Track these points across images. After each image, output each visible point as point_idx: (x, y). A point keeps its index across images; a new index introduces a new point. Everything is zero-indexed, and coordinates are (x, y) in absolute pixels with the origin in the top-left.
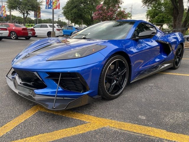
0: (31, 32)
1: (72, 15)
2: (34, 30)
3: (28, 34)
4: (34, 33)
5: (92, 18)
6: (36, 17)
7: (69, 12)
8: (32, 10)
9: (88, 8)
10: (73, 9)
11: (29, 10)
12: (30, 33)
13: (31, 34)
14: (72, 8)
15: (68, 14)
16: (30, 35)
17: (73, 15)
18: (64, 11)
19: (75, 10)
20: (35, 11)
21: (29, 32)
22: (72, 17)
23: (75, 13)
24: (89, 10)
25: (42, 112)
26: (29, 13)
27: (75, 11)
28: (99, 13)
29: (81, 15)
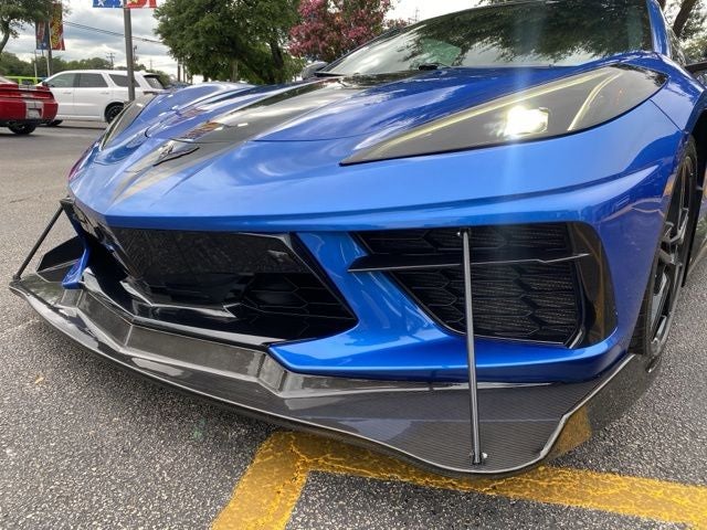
0: (40, 104)
1: (197, 37)
2: (51, 95)
3: (25, 112)
4: (51, 108)
5: (277, 52)
6: (43, 48)
7: (184, 29)
8: (28, 17)
9: (261, 13)
10: (200, 13)
11: (14, 15)
12: (33, 107)
13: (40, 110)
14: (198, 13)
15: (182, 37)
16: (33, 115)
17: (201, 39)
18: (166, 24)
19: (207, 20)
20: (38, 21)
21: (27, 102)
22: (198, 46)
23: (210, 32)
24: (266, 21)
25: (337, 481)
26: (15, 28)
27: (210, 25)
28: (313, 31)
29: (233, 42)
